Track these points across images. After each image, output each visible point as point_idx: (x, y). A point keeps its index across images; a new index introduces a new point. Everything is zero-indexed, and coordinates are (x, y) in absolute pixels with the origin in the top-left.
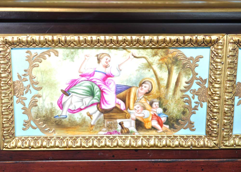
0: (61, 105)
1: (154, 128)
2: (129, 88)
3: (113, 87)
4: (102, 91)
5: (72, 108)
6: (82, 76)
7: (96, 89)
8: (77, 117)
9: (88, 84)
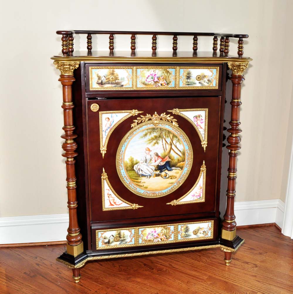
0: (146, 81)
1: (164, 85)
2: (159, 77)
3: (156, 77)
4: (154, 78)
5: (148, 81)
6: (151, 75)
7: (153, 77)
8: (149, 83)
9: (152, 76)
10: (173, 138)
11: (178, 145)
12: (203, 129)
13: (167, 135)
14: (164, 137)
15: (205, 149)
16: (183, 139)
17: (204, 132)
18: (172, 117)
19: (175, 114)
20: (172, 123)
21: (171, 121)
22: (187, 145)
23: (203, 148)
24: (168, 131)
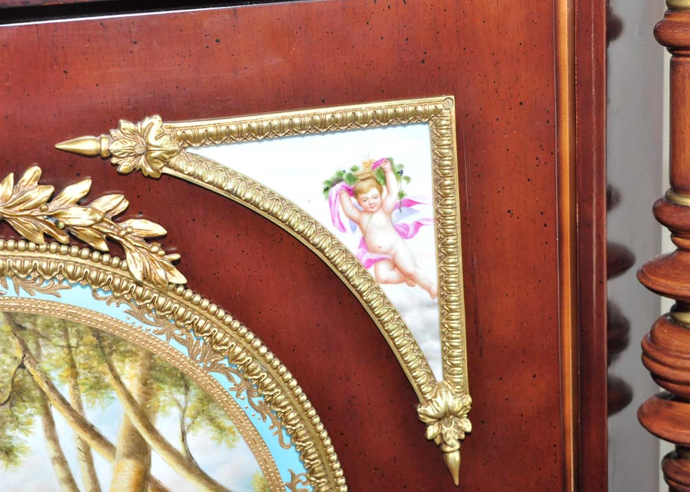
10: (148, 392)
11: (202, 443)
12: (429, 290)
13: (90, 369)
14: (66, 390)
15: (454, 457)
16: (250, 395)
17: (434, 314)
18: (113, 202)
19: (137, 172)
20: (123, 258)
21: (110, 240)
22: (287, 440)
23: (436, 450)
24: (97, 333)
